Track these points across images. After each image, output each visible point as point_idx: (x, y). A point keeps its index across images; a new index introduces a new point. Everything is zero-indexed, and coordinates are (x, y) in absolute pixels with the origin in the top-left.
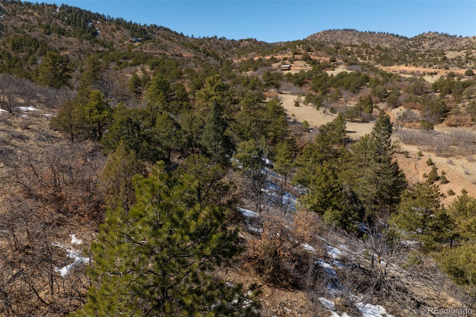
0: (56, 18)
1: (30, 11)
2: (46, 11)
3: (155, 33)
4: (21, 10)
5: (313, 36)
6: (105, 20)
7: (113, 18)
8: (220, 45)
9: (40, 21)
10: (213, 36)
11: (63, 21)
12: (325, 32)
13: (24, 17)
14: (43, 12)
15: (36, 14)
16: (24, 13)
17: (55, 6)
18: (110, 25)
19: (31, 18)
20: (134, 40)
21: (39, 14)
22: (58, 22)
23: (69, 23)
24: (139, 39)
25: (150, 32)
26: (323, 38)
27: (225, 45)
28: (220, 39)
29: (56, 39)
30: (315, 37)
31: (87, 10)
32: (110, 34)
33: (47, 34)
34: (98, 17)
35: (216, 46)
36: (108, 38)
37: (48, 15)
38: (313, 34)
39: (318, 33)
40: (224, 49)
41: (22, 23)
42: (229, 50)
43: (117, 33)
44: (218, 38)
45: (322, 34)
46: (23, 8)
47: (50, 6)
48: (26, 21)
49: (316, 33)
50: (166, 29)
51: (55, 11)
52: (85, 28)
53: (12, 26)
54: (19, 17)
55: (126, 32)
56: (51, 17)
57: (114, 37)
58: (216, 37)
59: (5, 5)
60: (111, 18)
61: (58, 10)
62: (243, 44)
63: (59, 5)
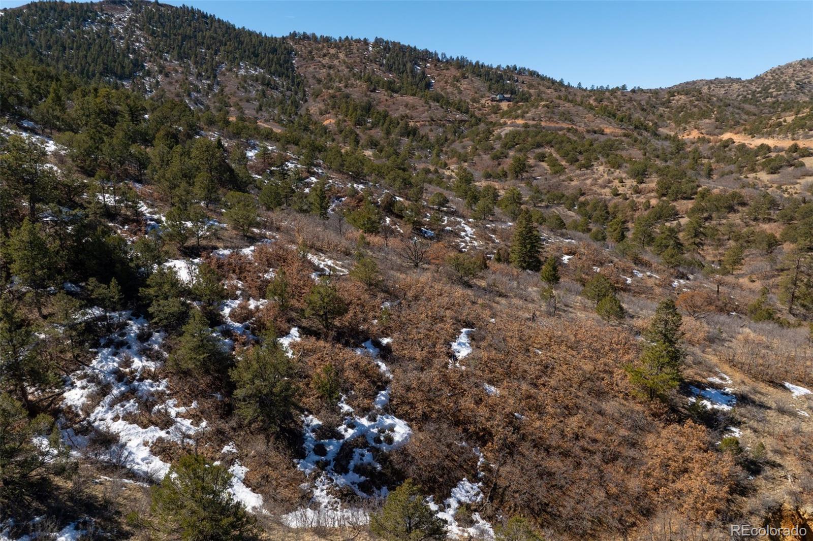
0: (371, 61)
1: (332, 51)
2: (355, 51)
3: (517, 81)
4: (318, 49)
5: (778, 72)
6: (438, 60)
7: (451, 57)
8: (635, 103)
9: (350, 68)
10: (620, 86)
11: (381, 66)
12: (804, 63)
13: (326, 61)
14: (351, 52)
15: (341, 56)
16: (325, 55)
17: (366, 42)
18: (448, 69)
19: (336, 62)
20: (498, 97)
21: (346, 56)
22: (375, 67)
23: (390, 69)
24: (506, 96)
25: (509, 80)
26: (801, 74)
27: (643, 103)
28: (633, 91)
29: (387, 100)
30: (782, 73)
31: (412, 46)
32: (453, 85)
33: (371, 91)
34: (426, 56)
35: (628, 105)
36: (452, 93)
37: (358, 56)
38: (776, 66)
39: (789, 66)
40: (643, 110)
41: (324, 70)
42: (653, 113)
43: (464, 85)
44: (629, 89)
45: (798, 67)
46: (320, 46)
47: (358, 41)
48: (330, 67)
49: (783, 64)
50: (533, 74)
51: (367, 49)
52: (414, 76)
53: (314, 77)
54: (320, 62)
55: (478, 82)
56: (364, 61)
57: (460, 92)
58: (624, 87)
59: (296, 43)
60: (448, 57)
61: (370, 49)
62: (678, 101)
63: (372, 40)
